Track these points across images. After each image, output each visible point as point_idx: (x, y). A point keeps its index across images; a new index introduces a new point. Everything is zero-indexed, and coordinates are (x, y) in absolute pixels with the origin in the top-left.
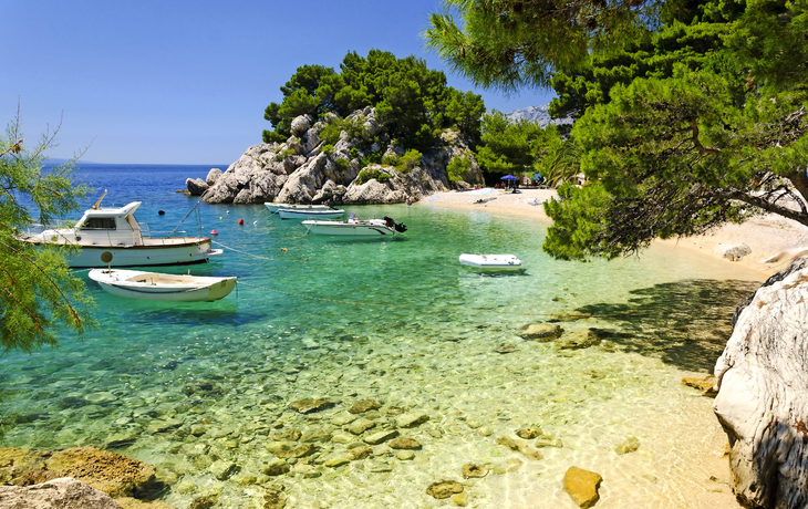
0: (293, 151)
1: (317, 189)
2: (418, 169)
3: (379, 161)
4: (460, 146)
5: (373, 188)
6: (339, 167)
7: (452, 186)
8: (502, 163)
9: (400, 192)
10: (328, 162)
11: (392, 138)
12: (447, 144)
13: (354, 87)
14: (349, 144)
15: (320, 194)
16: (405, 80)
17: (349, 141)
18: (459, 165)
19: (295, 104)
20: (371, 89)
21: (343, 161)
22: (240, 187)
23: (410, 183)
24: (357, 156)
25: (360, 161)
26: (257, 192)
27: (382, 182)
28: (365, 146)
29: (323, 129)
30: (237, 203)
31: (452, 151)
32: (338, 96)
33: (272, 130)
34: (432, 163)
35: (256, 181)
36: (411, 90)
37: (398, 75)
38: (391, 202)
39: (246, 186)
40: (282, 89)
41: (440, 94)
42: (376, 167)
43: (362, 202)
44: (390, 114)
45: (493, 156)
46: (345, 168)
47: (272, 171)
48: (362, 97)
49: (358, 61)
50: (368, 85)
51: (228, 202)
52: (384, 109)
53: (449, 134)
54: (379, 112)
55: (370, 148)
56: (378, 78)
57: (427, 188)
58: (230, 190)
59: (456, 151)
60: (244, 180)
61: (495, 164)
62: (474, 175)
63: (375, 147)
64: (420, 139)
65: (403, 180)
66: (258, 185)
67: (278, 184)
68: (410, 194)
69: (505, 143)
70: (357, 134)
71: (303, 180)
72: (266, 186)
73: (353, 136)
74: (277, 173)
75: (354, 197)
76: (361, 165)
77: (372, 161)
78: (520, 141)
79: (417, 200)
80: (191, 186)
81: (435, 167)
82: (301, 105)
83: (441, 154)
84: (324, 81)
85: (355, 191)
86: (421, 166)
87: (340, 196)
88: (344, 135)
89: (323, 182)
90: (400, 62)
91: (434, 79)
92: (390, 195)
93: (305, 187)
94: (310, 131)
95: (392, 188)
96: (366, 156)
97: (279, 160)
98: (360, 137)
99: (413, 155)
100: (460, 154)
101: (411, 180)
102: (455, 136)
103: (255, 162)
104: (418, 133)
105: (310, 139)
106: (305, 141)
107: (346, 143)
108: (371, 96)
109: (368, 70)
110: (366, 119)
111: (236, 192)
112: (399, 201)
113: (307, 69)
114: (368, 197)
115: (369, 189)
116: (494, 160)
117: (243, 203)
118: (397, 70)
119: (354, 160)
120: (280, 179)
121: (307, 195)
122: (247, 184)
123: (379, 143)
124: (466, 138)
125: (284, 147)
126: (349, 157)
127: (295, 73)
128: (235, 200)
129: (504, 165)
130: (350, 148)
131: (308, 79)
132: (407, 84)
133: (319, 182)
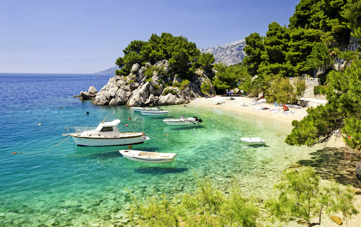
0: (133, 81)
1: (147, 98)
2: (188, 88)
3: (171, 85)
4: (204, 77)
5: (170, 97)
6: (155, 88)
7: (203, 95)
8: (224, 85)
9: (181, 99)
10: (151, 86)
11: (175, 74)
12: (199, 76)
13: (157, 51)
14: (158, 78)
15: (148, 101)
16: (182, 49)
17: (158, 76)
18: (206, 86)
19: (132, 59)
20: (165, 52)
21: (156, 86)
22: (111, 97)
23: (186, 94)
24: (162, 83)
25: (163, 85)
26: (119, 100)
27: (174, 94)
28: (165, 78)
29: (145, 70)
30: (111, 105)
31: (201, 79)
32: (150, 55)
33: (120, 69)
34: (194, 85)
35: (118, 95)
36: (184, 53)
37: (178, 46)
38: (178, 104)
39: (114, 97)
40: (124, 51)
41: (194, 53)
42: (171, 88)
43: (166, 104)
44: (175, 64)
45: (221, 82)
46: (158, 88)
47: (124, 90)
48: (161, 56)
49: (157, 38)
50: (163, 50)
51: (107, 104)
52: (172, 62)
53: (199, 72)
54: (170, 63)
55: (167, 79)
56: (169, 47)
57: (193, 96)
58: (107, 99)
59: (203, 79)
60: (113, 94)
61: (222, 86)
62: (211, 90)
63: (169, 78)
64: (189, 75)
65: (182, 93)
66: (119, 97)
67: (128, 95)
68: (186, 99)
69: (226, 77)
70: (161, 73)
71: (141, 95)
72: (123, 97)
73: (160, 74)
74: (126, 90)
75: (163, 102)
76: (164, 87)
77: (168, 85)
78: (232, 75)
79: (189, 102)
80: (83, 95)
81: (195, 87)
82: (135, 59)
83: (197, 81)
84: (144, 48)
85: (163, 99)
86: (189, 87)
87: (157, 102)
88: (155, 73)
89: (149, 95)
90: (175, 38)
91: (191, 46)
92: (178, 100)
93: (142, 98)
94: (140, 71)
95: (178, 97)
96: (166, 83)
97: (127, 84)
98: (163, 74)
99: (186, 82)
100: (205, 81)
101: (186, 93)
102: (202, 72)
103: (115, 85)
104: (188, 72)
105: (140, 75)
106: (138, 76)
107: (157, 77)
108: (165, 55)
109: (163, 43)
110: (164, 66)
111: (110, 100)
112: (182, 103)
113: (135, 42)
114: (169, 101)
115: (169, 98)
116: (221, 84)
117: (114, 105)
118: (177, 44)
119: (161, 85)
120: (129, 93)
121: (143, 101)
122: (115, 96)
123: (171, 76)
124: (207, 73)
125: (128, 78)
126: (159, 83)
127: (130, 44)
128: (110, 103)
129: (226, 86)
130: (159, 79)
131: (136, 47)
132: (182, 50)
133: (147, 95)
